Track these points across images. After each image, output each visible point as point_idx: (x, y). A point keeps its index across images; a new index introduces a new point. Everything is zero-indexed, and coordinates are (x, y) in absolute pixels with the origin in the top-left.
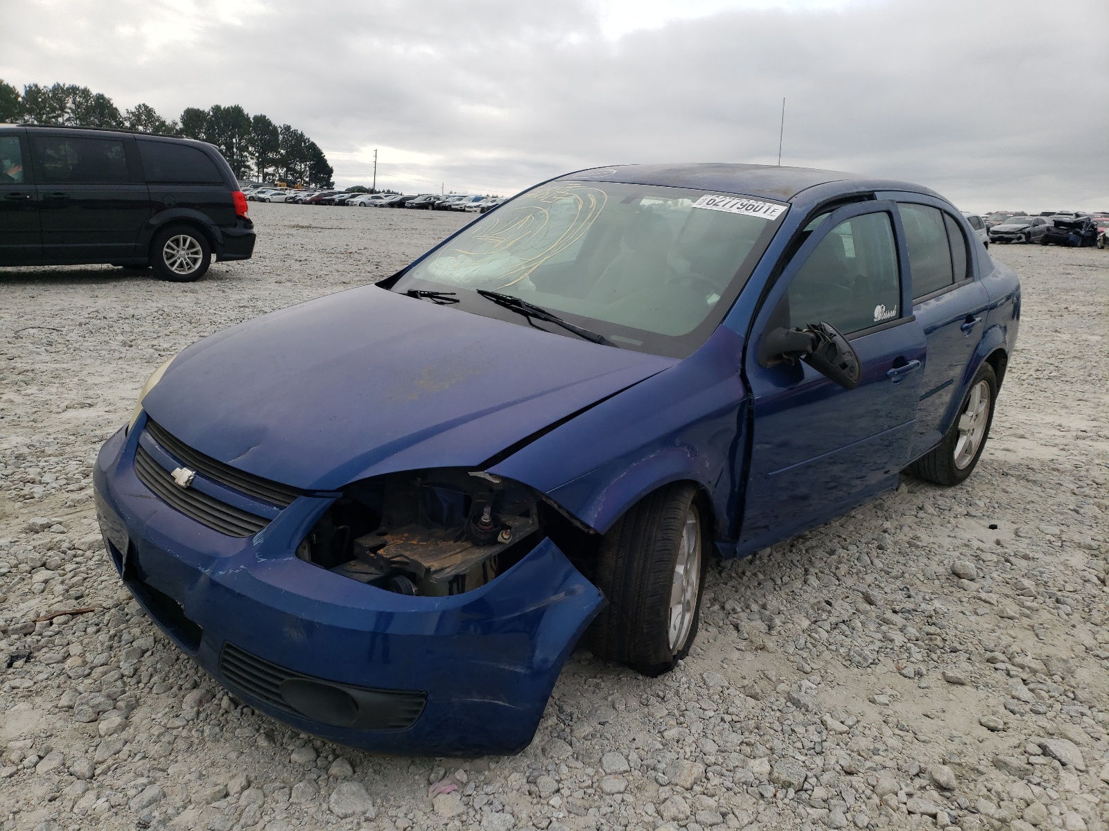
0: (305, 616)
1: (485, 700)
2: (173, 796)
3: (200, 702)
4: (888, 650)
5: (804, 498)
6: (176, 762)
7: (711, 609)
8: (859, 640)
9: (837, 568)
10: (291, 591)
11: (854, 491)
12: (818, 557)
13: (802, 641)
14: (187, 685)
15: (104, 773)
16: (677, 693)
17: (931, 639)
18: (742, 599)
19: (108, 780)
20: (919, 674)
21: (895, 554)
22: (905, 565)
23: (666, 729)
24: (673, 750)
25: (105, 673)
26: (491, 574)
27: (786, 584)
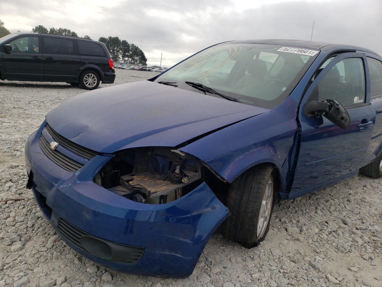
0: (93, 208)
1: (171, 254)
2: (33, 283)
3: (55, 241)
4: (356, 246)
5: (316, 177)
6: (38, 267)
7: (275, 221)
8: (342, 240)
9: (330, 208)
10: (87, 196)
11: (336, 177)
12: (321, 202)
13: (316, 238)
14: (52, 233)
15: (7, 269)
16: (259, 257)
17: (375, 243)
18: (289, 217)
19: (8, 272)
20: (371, 258)
21: (355, 204)
22: (360, 209)
23: (253, 273)
24: (256, 284)
25: (21, 225)
26: (178, 196)
27: (308, 213)
